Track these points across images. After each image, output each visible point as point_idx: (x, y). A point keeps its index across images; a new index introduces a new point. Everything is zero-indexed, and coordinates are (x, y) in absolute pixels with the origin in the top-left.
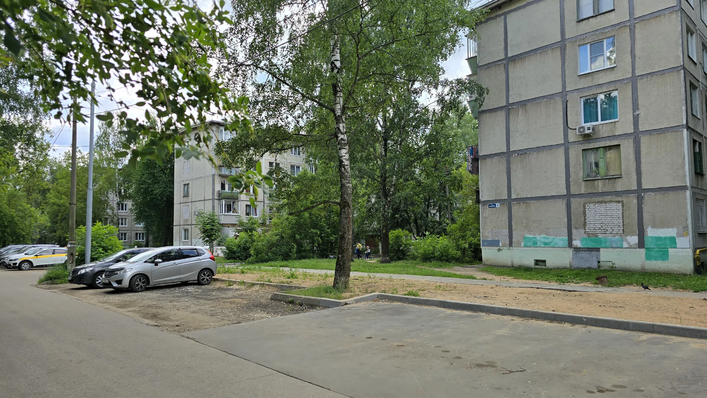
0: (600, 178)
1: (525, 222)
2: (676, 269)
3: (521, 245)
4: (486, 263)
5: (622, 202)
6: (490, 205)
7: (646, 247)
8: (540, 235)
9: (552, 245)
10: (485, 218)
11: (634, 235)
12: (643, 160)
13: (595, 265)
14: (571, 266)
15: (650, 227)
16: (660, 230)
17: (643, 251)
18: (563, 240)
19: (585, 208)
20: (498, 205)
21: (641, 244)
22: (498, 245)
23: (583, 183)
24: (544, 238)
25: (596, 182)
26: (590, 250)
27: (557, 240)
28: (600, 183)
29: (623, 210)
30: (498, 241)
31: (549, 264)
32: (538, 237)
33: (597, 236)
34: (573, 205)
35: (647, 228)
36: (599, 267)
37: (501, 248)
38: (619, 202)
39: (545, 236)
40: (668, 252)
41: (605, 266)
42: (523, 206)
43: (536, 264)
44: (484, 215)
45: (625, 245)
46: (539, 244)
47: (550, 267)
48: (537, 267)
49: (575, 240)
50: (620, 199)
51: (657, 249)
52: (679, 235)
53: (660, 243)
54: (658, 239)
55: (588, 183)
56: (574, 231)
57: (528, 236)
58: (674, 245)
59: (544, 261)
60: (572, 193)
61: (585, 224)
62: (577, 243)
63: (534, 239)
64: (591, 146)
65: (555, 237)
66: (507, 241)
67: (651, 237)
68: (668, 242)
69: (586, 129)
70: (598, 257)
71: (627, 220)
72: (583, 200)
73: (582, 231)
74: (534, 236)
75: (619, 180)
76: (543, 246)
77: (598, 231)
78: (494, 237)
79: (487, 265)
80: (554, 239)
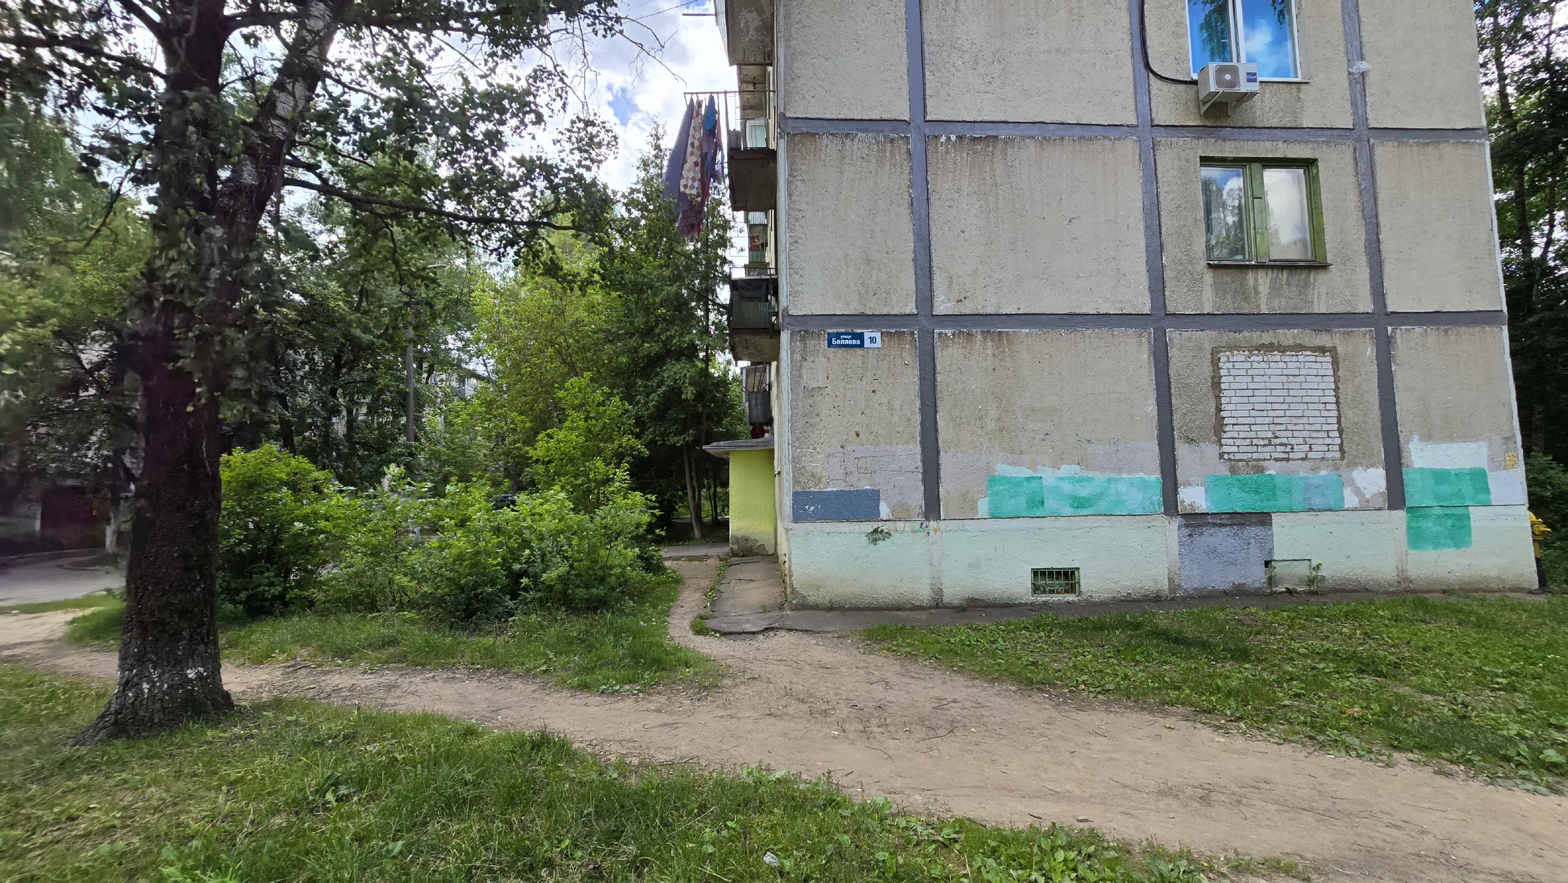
1: (993, 413)
2: (1493, 573)
3: (974, 508)
4: (811, 599)
5: (1333, 351)
6: (838, 336)
7: (1408, 504)
8: (1056, 466)
9: (1102, 506)
10: (811, 392)
11: (1372, 466)
13: (1255, 577)
14: (1173, 587)
15: (1416, 438)
16: (1444, 446)
17: (1400, 515)
18: (1145, 485)
19: (1216, 368)
20: (873, 338)
21: (1396, 496)
22: (874, 515)
23: (1209, 277)
24: (1073, 480)
25: (1250, 276)
26: (1238, 519)
27: (1122, 487)
28: (1263, 281)
29: (1337, 379)
30: (873, 497)
31: (1089, 584)
32: (1048, 476)
33: (1260, 470)
34: (1173, 352)
35: (1408, 441)
36: (1271, 581)
37: (885, 527)
38: (1322, 350)
39: (1075, 470)
40: (1468, 517)
41: (1291, 574)
42: (982, 349)
43: (1036, 589)
44: (808, 380)
45: (1350, 500)
46: (1051, 504)
47: (1090, 598)
48: (1043, 598)
49: (1188, 484)
50: (1324, 340)
51: (1440, 511)
52: (1497, 463)
53: (1445, 489)
54: (1440, 476)
55: (1227, 277)
56: (1182, 451)
57: (1003, 470)
58: (1482, 497)
59: (1071, 575)
60: (1170, 310)
61: (1219, 427)
62: (1193, 497)
63: (1034, 485)
64: (1229, 150)
65: (1114, 475)
66: (917, 498)
67: (1422, 470)
68: (1467, 487)
69: (1243, 77)
70: (1267, 545)
71: (1350, 414)
72: (1207, 338)
73: (1211, 450)
74: (1030, 473)
75: (1321, 278)
76: (1069, 511)
77: (1265, 452)
78: (853, 479)
79: (816, 607)
80: (1109, 481)
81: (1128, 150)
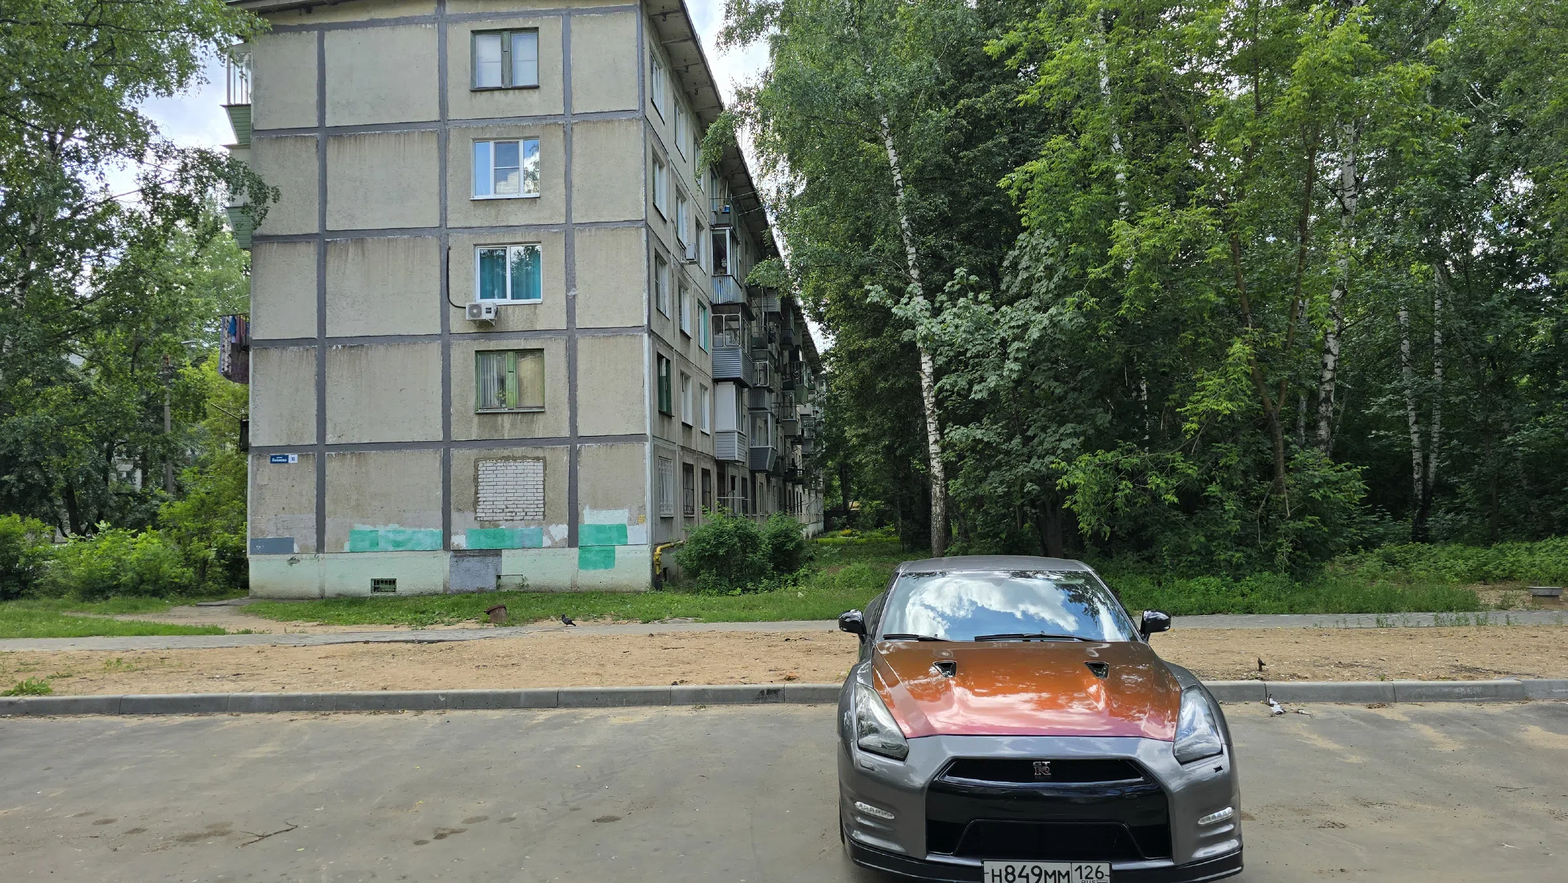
0: (506, 410)
1: (354, 497)
2: (625, 582)
3: (342, 547)
4: (259, 594)
5: (544, 459)
6: (275, 457)
7: (580, 544)
8: (386, 525)
9: (409, 547)
10: (261, 487)
11: (561, 523)
12: (580, 383)
13: (491, 583)
14: (445, 589)
15: (587, 507)
16: (604, 512)
17: (575, 551)
18: (433, 534)
19: (477, 470)
20: (293, 458)
21: (573, 540)
22: (291, 551)
23: (476, 419)
24: (395, 532)
25: (500, 418)
26: (483, 553)
27: (420, 536)
28: (507, 421)
29: (545, 475)
30: (290, 541)
31: (401, 587)
32: (382, 530)
33: (498, 526)
34: (454, 462)
35: (583, 509)
36: (498, 587)
37: (297, 557)
38: (538, 459)
39: (396, 526)
40: (614, 551)
41: (509, 583)
42: (350, 461)
43: (375, 589)
44: (259, 481)
45: (546, 542)
46: (382, 544)
47: (404, 594)
48: (378, 594)
49: (457, 534)
50: (539, 453)
51: (597, 548)
52: (633, 521)
53: (602, 536)
54: (600, 529)
55: (486, 419)
56: (455, 516)
57: (359, 527)
58: (623, 540)
59: (393, 582)
60: (453, 438)
61: (476, 502)
62: (459, 541)
63: (374, 535)
64: (493, 345)
65: (417, 529)
66: (313, 541)
67: (589, 526)
68: (615, 534)
69: (484, 311)
70: (497, 568)
71: (551, 495)
72: (473, 453)
73: (471, 516)
74: (372, 528)
75: (540, 416)
76: (391, 548)
77: (500, 516)
78: (280, 532)
79: (261, 598)
80: (414, 532)
81: (436, 348)
